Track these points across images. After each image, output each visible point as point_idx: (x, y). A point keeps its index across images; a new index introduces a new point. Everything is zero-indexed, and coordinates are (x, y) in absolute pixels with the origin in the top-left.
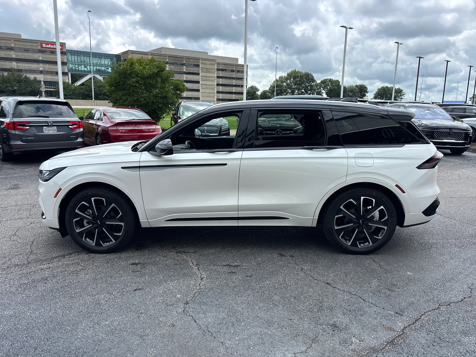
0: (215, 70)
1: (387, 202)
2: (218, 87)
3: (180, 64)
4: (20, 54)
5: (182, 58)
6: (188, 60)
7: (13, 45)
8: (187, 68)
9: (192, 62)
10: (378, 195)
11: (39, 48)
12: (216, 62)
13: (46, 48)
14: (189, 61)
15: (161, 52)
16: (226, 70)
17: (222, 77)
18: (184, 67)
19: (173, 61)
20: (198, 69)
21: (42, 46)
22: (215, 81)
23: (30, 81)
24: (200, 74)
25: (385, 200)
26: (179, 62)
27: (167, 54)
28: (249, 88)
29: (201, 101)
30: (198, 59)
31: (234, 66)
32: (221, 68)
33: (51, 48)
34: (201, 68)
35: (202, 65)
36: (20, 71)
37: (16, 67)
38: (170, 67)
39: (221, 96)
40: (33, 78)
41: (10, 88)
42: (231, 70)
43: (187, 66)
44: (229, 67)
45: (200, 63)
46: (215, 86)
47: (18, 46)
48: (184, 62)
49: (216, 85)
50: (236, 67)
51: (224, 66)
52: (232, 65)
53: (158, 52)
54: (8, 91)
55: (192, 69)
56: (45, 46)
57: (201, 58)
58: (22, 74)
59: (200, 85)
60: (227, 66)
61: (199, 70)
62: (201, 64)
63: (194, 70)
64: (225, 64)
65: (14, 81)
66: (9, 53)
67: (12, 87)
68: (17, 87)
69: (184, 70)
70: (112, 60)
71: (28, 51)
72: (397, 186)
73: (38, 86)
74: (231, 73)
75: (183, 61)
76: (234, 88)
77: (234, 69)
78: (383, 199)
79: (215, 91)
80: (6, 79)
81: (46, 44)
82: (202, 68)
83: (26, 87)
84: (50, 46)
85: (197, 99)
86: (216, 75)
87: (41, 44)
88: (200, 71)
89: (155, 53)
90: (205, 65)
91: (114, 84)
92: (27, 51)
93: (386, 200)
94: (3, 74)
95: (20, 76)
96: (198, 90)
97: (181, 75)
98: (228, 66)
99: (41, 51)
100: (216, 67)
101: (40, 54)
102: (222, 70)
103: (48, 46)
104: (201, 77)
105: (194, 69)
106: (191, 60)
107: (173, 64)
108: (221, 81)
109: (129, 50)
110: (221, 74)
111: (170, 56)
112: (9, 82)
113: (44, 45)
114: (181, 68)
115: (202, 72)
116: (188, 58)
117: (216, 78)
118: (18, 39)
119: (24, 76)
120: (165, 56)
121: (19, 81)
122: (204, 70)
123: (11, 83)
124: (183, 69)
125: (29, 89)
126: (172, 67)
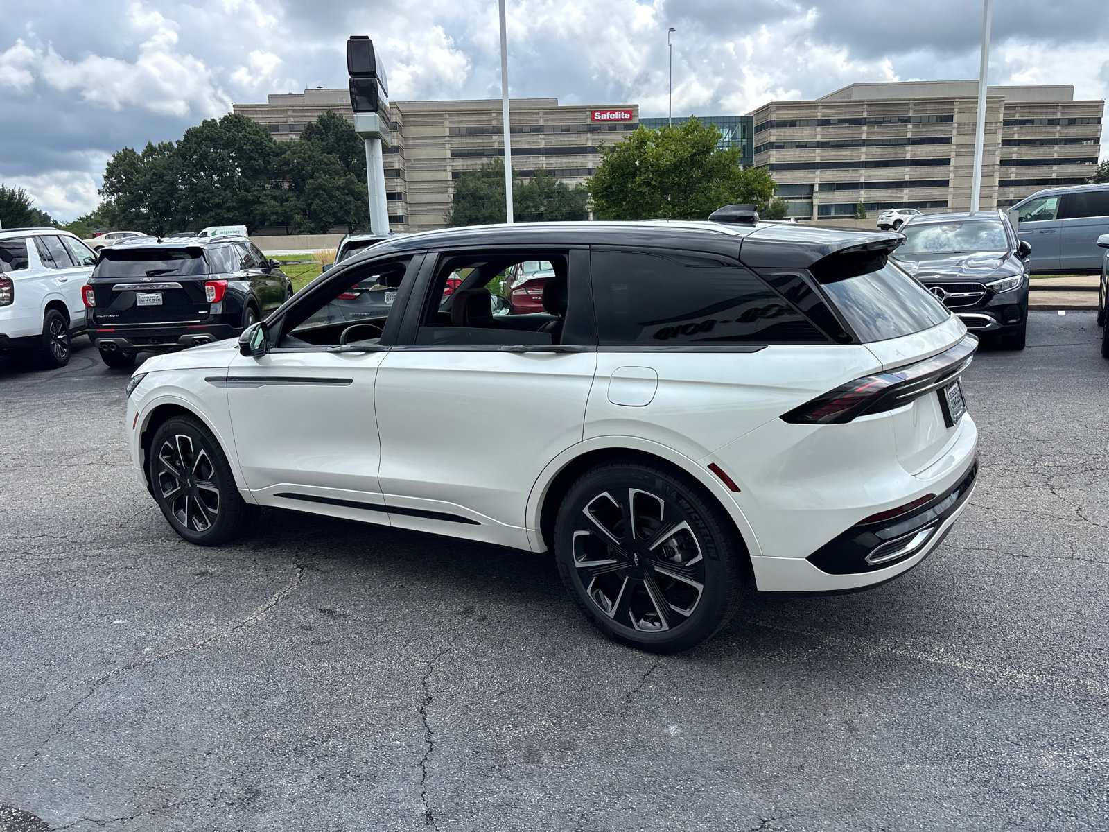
0: (999, 124)
1: (696, 512)
2: (1004, 169)
3: (899, 120)
4: (553, 138)
5: (904, 104)
6: (920, 107)
7: (541, 123)
8: (917, 129)
9: (932, 111)
10: (668, 488)
11: (589, 121)
12: (1002, 103)
13: (601, 120)
14: (923, 110)
15: (850, 96)
16: (1031, 122)
17: (1019, 143)
18: (910, 126)
19: (880, 116)
20: (950, 128)
21: (593, 119)
22: (998, 153)
23: (569, 192)
24: (954, 140)
25: (688, 506)
26: (895, 116)
27: (865, 99)
28: (1103, 164)
29: (951, 211)
30: (951, 102)
31: (1060, 108)
32: (1017, 117)
33: (610, 119)
34: (956, 125)
35: (960, 115)
36: (550, 173)
37: (545, 165)
38: (871, 131)
39: (1012, 192)
40: (573, 187)
41: (533, 210)
42: (1049, 120)
43: (916, 124)
44: (1041, 113)
45: (956, 110)
46: (996, 167)
47: (550, 123)
48: (911, 113)
49: (999, 163)
50: (1066, 110)
51: (1026, 111)
52: (1054, 106)
53: (844, 98)
54: (528, 216)
55: (932, 129)
56: (599, 117)
57: (958, 98)
58: (554, 178)
59: (952, 168)
60: (1036, 110)
61: (951, 131)
62: (959, 113)
63: (939, 131)
64: (1031, 106)
65: (539, 196)
66: (535, 139)
67: (535, 207)
68: (545, 206)
69: (909, 135)
70: (732, 129)
71: (568, 130)
72: (713, 467)
73: (581, 203)
74: (1050, 129)
75: (908, 110)
76: (1055, 168)
77: (1059, 116)
78: (683, 500)
79: (994, 182)
80: (526, 191)
81: (602, 112)
82: (959, 124)
83: (561, 206)
84: (608, 116)
85: (942, 204)
86: (1001, 136)
87: (593, 113)
88: (955, 132)
89: (835, 100)
90: (969, 115)
91: (601, 192)
92: (566, 130)
93: (692, 507)
94: (522, 182)
95: (550, 184)
96: (945, 183)
97: (899, 149)
98: (1038, 111)
99: (592, 129)
100: (1002, 116)
101: (589, 135)
102: (1021, 123)
103: (604, 116)
104: (955, 147)
105: (937, 129)
106: (929, 107)
107: (880, 123)
108: (1015, 153)
109: (772, 103)
110: (1016, 133)
111: (872, 105)
112: (531, 197)
113: (597, 116)
114: (902, 129)
115: (959, 134)
116: (924, 102)
117: (1000, 146)
118: (552, 109)
119: (557, 183)
120: (860, 104)
121: (549, 196)
122: (966, 128)
123: (534, 201)
124: (906, 132)
125: (566, 209)
126: (876, 129)
